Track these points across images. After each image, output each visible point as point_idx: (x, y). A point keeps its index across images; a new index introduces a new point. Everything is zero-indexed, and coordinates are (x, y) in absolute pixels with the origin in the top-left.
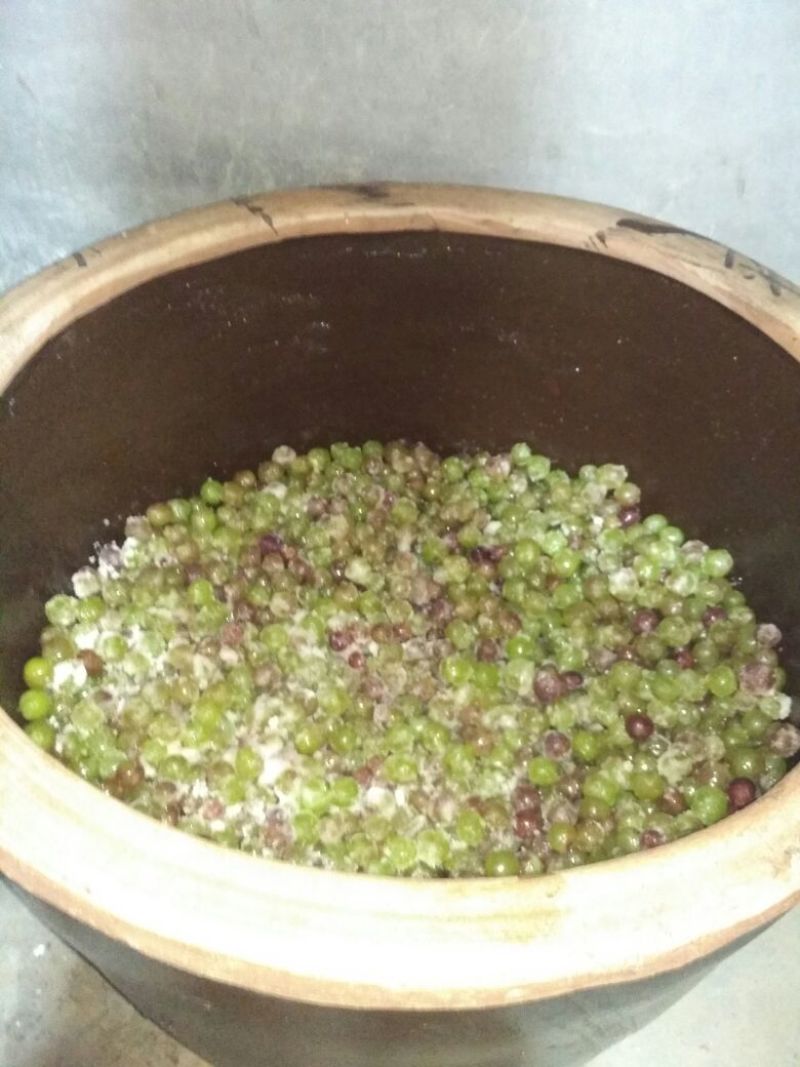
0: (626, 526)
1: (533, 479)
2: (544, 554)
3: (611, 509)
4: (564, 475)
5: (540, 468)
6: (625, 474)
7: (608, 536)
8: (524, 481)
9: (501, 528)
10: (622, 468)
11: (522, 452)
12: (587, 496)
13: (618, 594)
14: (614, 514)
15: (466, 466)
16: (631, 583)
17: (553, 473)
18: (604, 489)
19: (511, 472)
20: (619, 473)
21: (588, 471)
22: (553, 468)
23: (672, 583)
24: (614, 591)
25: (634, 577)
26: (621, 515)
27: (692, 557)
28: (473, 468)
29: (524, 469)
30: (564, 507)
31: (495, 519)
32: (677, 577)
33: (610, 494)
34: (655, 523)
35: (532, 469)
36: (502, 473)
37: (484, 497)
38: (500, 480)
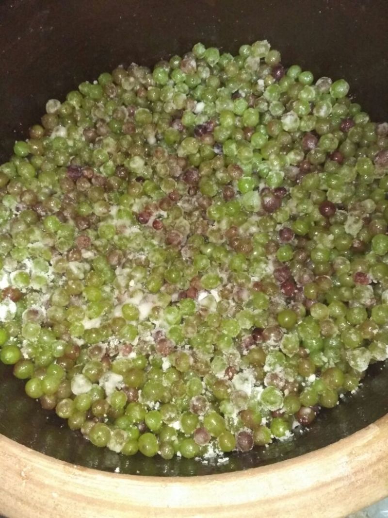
0: (278, 80)
1: (212, 66)
2: (236, 115)
3: (266, 72)
4: (229, 55)
5: (213, 56)
6: (269, 46)
7: (271, 91)
8: (207, 69)
9: (205, 107)
10: (265, 42)
11: (200, 49)
12: (249, 67)
13: (289, 130)
14: (268, 74)
15: (167, 70)
16: (296, 121)
17: (222, 56)
18: (258, 59)
19: (198, 66)
20: (265, 46)
21: (245, 50)
22: (221, 54)
23: (318, 112)
24: (286, 128)
25: (296, 116)
26: (273, 74)
27: (323, 89)
28: (172, 70)
29: (204, 59)
30: (237, 79)
31: (199, 101)
32: (320, 107)
33: (263, 62)
34: (294, 72)
35: (210, 59)
36: (193, 68)
37: (186, 87)
38: (193, 73)
